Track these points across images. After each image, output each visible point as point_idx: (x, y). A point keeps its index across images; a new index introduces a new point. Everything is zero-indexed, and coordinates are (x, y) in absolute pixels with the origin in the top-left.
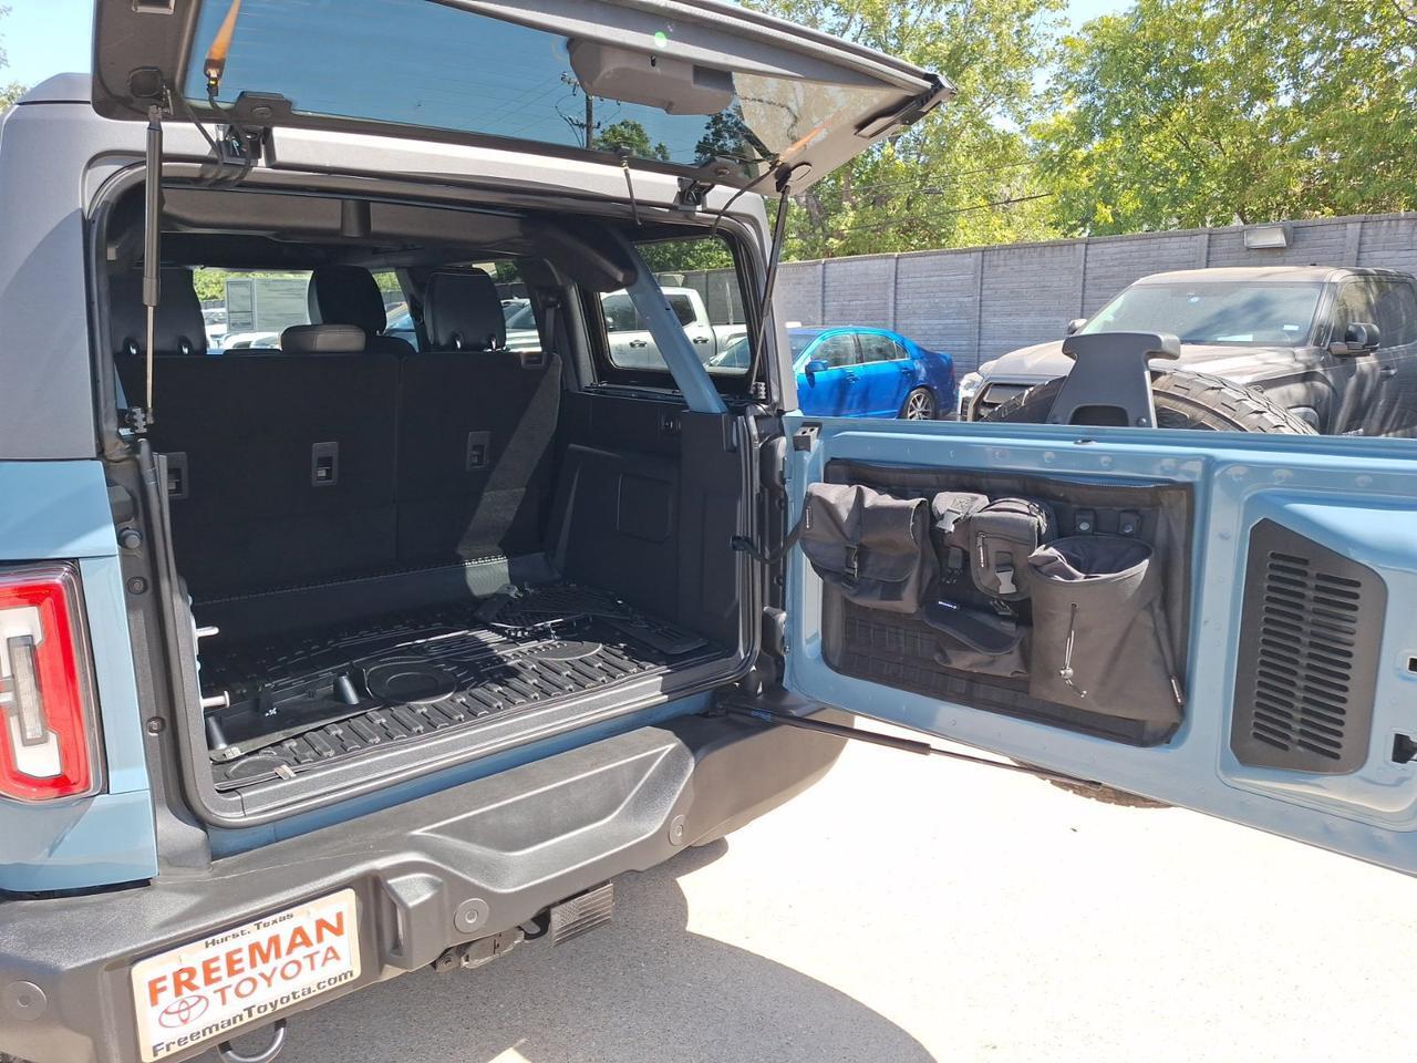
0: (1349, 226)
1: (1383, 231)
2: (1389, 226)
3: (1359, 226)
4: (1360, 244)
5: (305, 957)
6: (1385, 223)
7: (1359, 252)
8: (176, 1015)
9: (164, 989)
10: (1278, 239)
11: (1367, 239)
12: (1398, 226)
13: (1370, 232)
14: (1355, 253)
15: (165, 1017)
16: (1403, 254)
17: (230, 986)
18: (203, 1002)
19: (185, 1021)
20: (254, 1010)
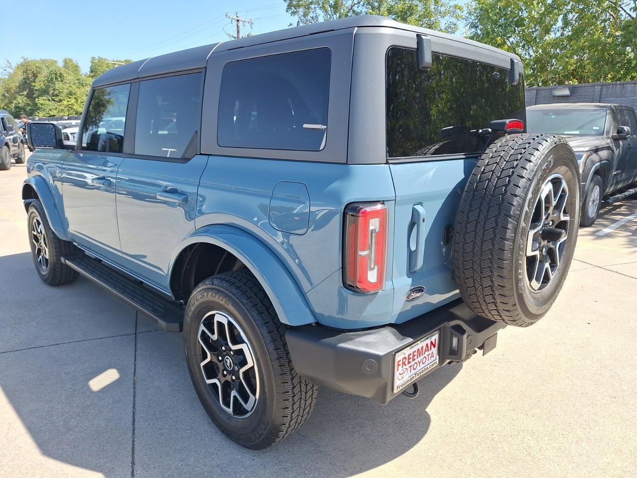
0: (596, 87)
1: (610, 89)
2: (612, 87)
3: (600, 87)
4: (600, 94)
5: (427, 355)
6: (611, 86)
7: (600, 98)
9: (400, 365)
10: (566, 92)
11: (604, 93)
12: (616, 87)
13: (605, 90)
14: (599, 98)
15: (399, 376)
16: (618, 99)
17: (412, 365)
18: (407, 371)
19: (403, 378)
20: (417, 375)
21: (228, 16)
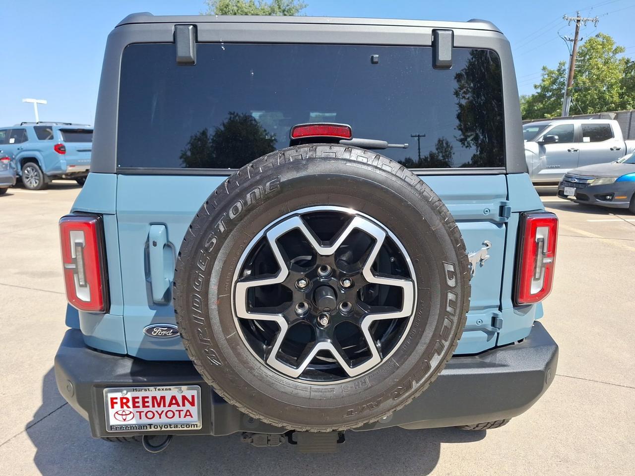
5: (176, 411)
8: (121, 416)
9: (116, 403)
15: (116, 415)
17: (143, 412)
18: (132, 415)
19: (125, 420)
20: (152, 426)
21: (566, 17)
